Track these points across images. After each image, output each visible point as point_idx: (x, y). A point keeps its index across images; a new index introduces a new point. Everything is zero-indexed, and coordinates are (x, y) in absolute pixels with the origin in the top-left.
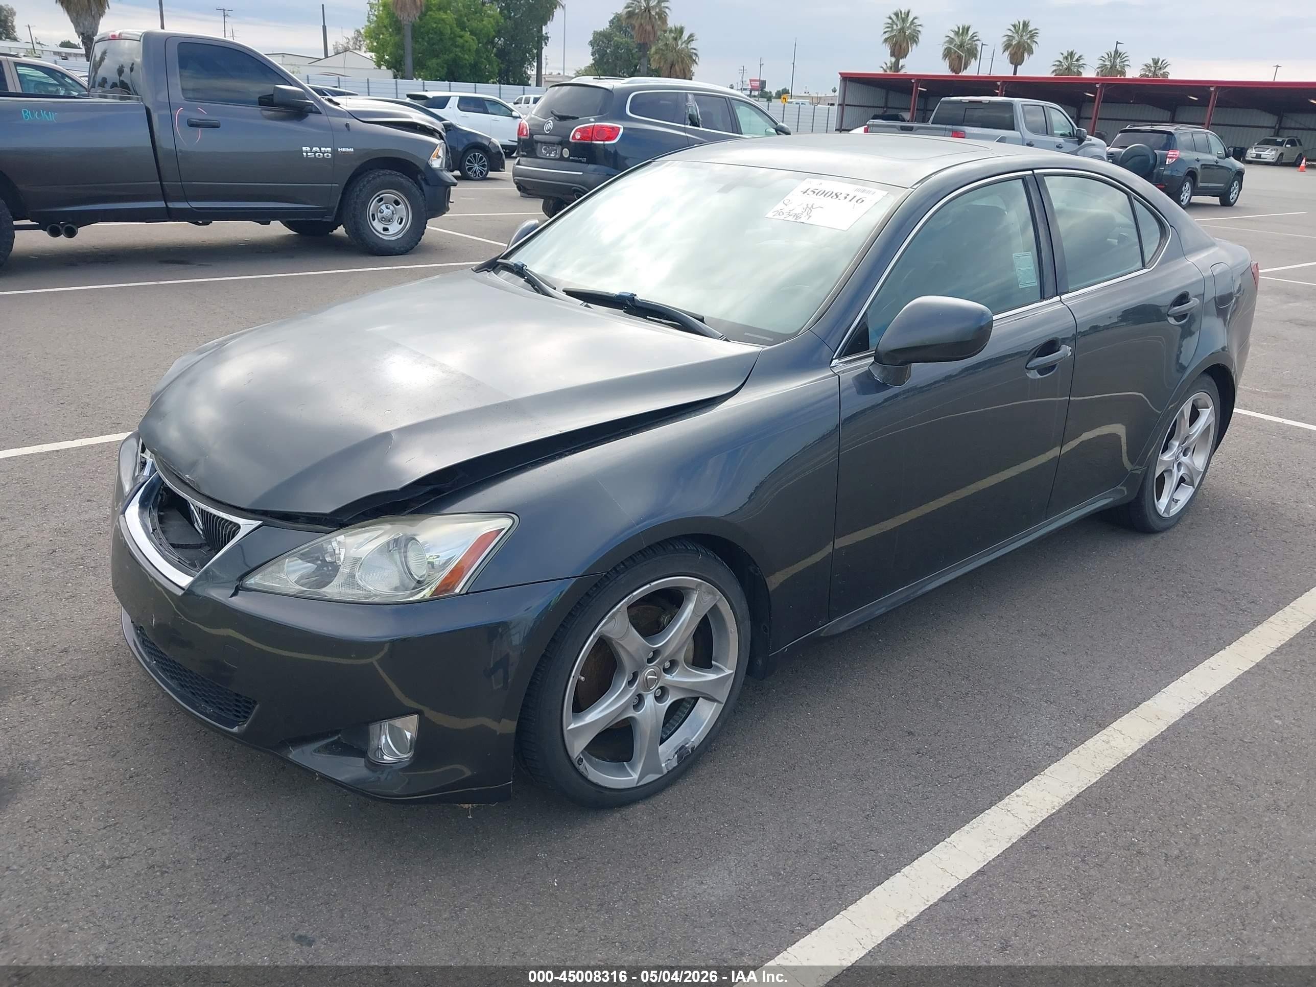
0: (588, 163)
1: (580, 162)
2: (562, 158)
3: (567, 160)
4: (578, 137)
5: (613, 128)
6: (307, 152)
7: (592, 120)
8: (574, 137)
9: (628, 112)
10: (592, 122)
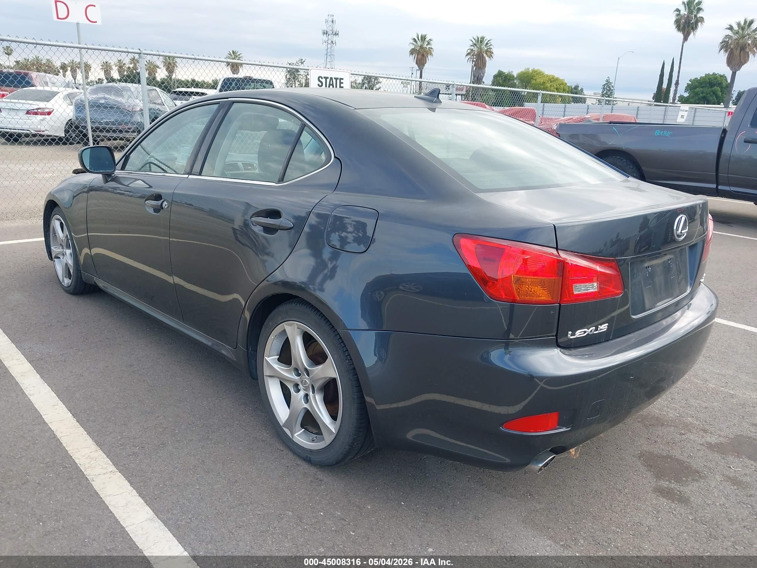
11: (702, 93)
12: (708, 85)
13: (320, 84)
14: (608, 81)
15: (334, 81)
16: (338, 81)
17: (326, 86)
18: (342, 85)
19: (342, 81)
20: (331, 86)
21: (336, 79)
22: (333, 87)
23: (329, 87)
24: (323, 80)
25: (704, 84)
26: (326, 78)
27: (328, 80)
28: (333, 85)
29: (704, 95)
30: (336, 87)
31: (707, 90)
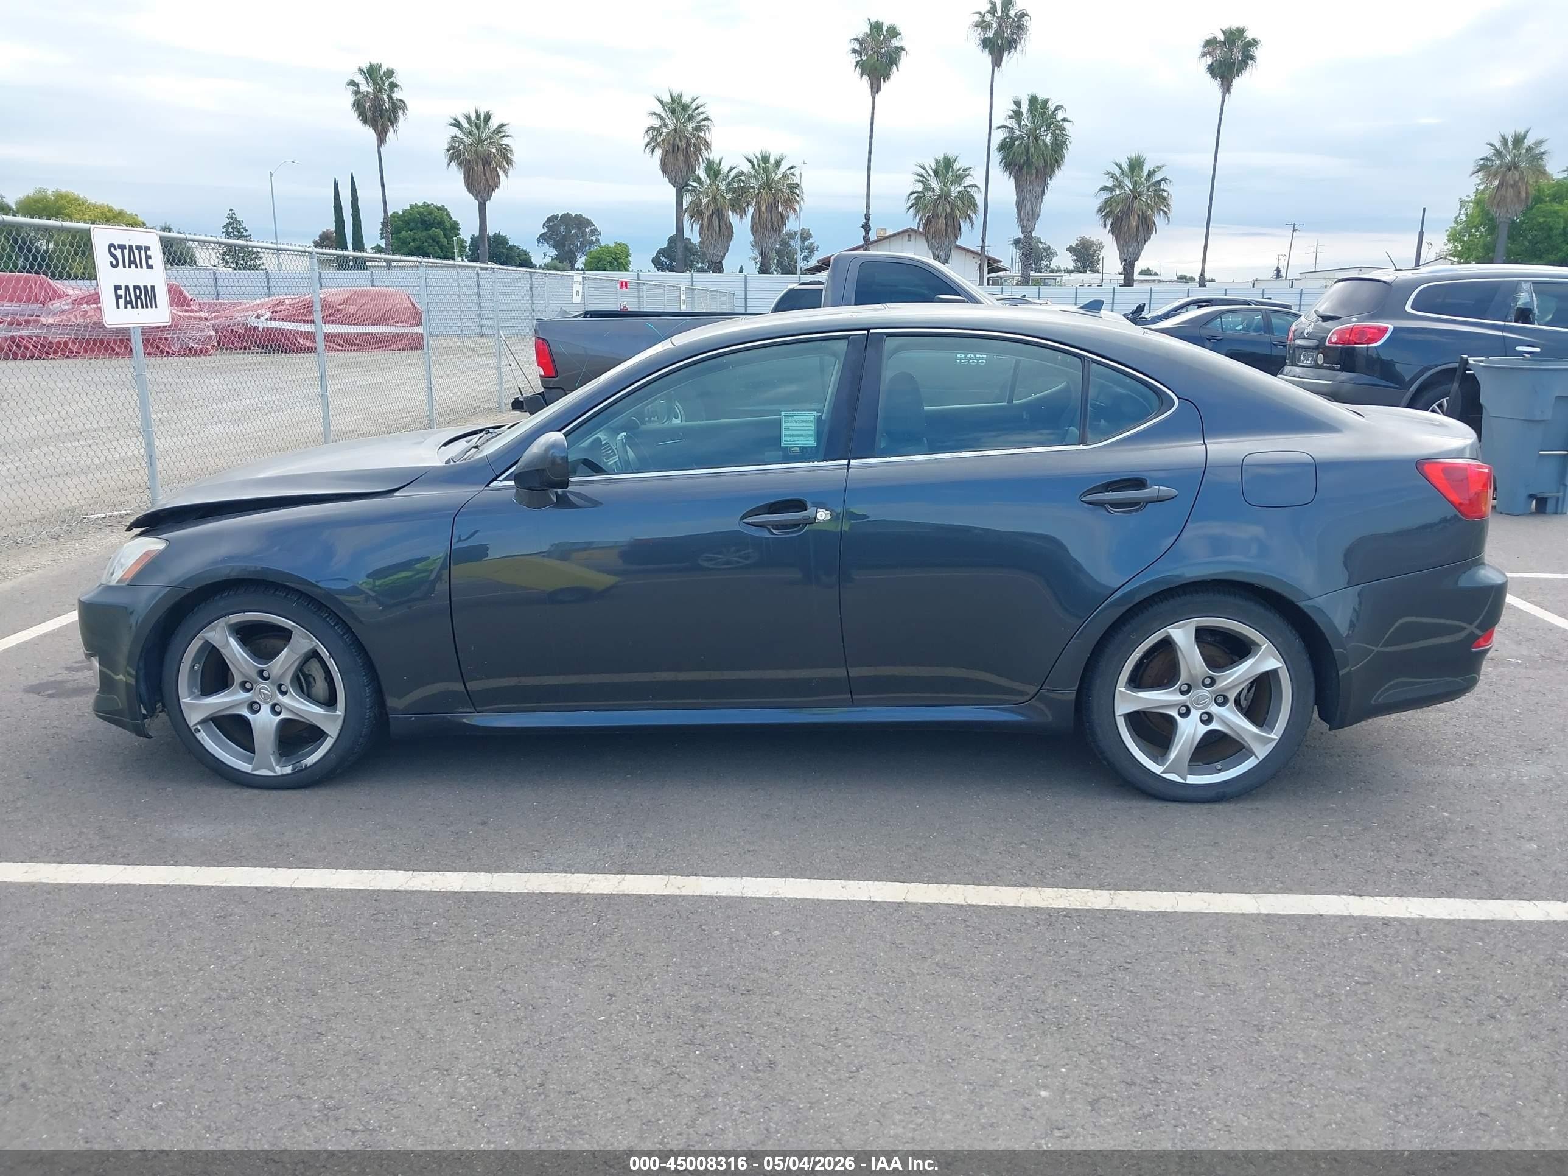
0: (1342, 370)
1: (1334, 369)
2: (1316, 366)
3: (1321, 367)
4: (1334, 339)
5: (1379, 328)
6: (961, 359)
7: (1355, 319)
8: (1330, 341)
9: (1408, 309)
10: (1354, 322)
11: (414, 240)
12: (419, 225)
13: (114, 263)
14: (232, 218)
15: (136, 252)
16: (143, 252)
17: (124, 267)
18: (150, 262)
19: (149, 253)
20: (133, 266)
21: (139, 248)
22: (137, 267)
23: (130, 267)
24: (118, 253)
25: (412, 225)
26: (122, 247)
27: (126, 252)
28: (135, 262)
29: (418, 243)
30: (142, 267)
31: (420, 235)
